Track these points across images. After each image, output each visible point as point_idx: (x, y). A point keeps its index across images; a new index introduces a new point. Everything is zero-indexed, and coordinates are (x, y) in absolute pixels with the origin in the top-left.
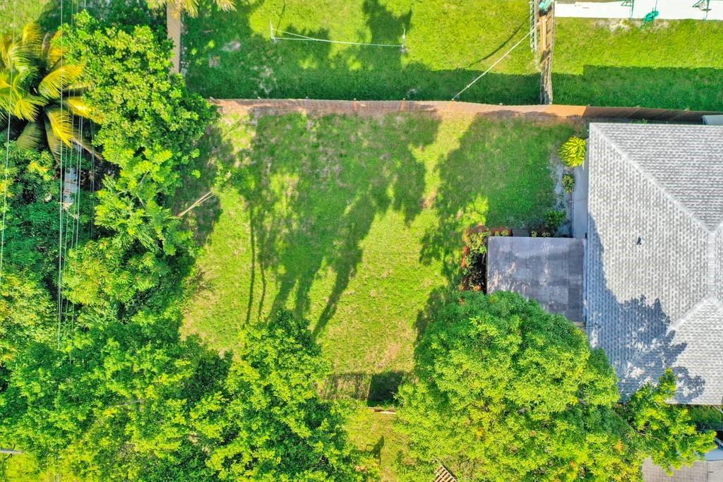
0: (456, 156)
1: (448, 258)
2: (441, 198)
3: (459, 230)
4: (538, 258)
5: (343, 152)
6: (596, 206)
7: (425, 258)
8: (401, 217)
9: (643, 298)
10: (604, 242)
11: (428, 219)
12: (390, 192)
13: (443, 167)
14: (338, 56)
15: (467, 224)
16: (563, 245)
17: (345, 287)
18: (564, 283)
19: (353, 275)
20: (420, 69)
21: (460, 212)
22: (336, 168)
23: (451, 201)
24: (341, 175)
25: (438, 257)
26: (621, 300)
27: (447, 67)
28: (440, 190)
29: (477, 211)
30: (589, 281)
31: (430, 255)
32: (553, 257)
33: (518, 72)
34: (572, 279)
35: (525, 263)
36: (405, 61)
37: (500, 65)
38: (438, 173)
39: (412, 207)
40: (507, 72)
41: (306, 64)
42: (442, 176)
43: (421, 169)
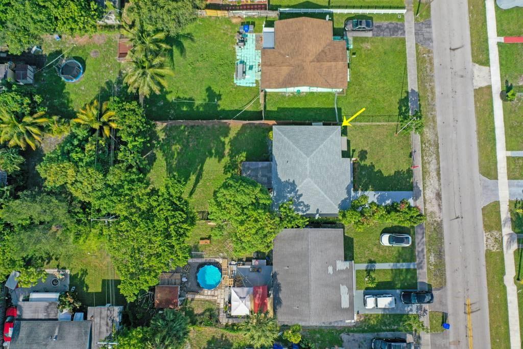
0: (235, 138)
1: (233, 172)
2: (230, 152)
3: (237, 163)
4: (257, 168)
5: (198, 137)
6: (275, 152)
7: (225, 173)
8: (217, 159)
9: (289, 180)
10: (277, 163)
11: (226, 160)
12: (213, 151)
13: (232, 143)
14: (197, 107)
15: (239, 161)
16: (266, 164)
17: (198, 182)
18: (266, 176)
19: (201, 179)
20: (223, 111)
21: (237, 157)
22: (195, 143)
23: (234, 153)
24: (197, 145)
25: (230, 172)
26: (283, 180)
27: (232, 109)
28: (230, 150)
29: (242, 156)
30: (273, 176)
31: (227, 171)
32: (262, 168)
33: (255, 110)
34: (269, 175)
35: (253, 170)
36: (219, 109)
37: (249, 108)
38: (230, 144)
39: (221, 156)
40: (252, 110)
41: (185, 109)
42: (231, 146)
43: (224, 143)
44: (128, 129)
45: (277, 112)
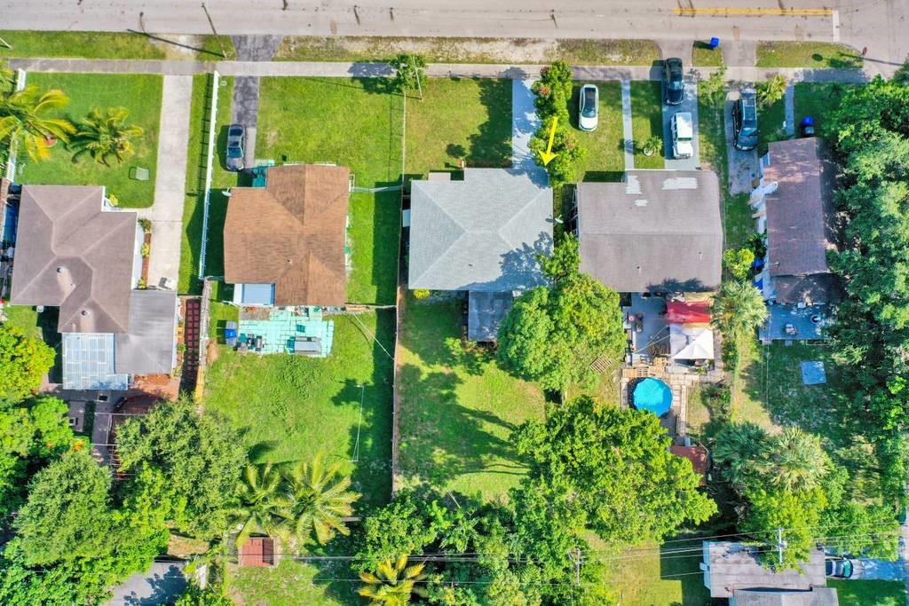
0: (423, 356)
1: (479, 359)
2: (446, 364)
3: (464, 354)
4: (479, 315)
5: (419, 419)
6: (453, 286)
7: (480, 372)
8: (458, 386)
9: (500, 263)
10: (471, 283)
11: (459, 370)
12: (445, 392)
13: (429, 362)
14: (367, 420)
15: (460, 350)
16: (472, 301)
17: (497, 417)
18: (492, 301)
19: (491, 413)
20: (375, 376)
21: (454, 353)
22: (428, 423)
23: (447, 357)
24: (433, 421)
25: (479, 366)
26: (501, 274)
27: (372, 360)
28: (442, 365)
29: (453, 344)
30: (493, 289)
31: (479, 370)
32: (479, 307)
33: (375, 321)
34: (490, 298)
35: (482, 323)
36: (372, 383)
37: (371, 332)
38: (431, 366)
39: (451, 381)
40: (375, 327)
41: (370, 442)
42: (434, 364)
43: (432, 375)
44: (415, 532)
45: (379, 285)
